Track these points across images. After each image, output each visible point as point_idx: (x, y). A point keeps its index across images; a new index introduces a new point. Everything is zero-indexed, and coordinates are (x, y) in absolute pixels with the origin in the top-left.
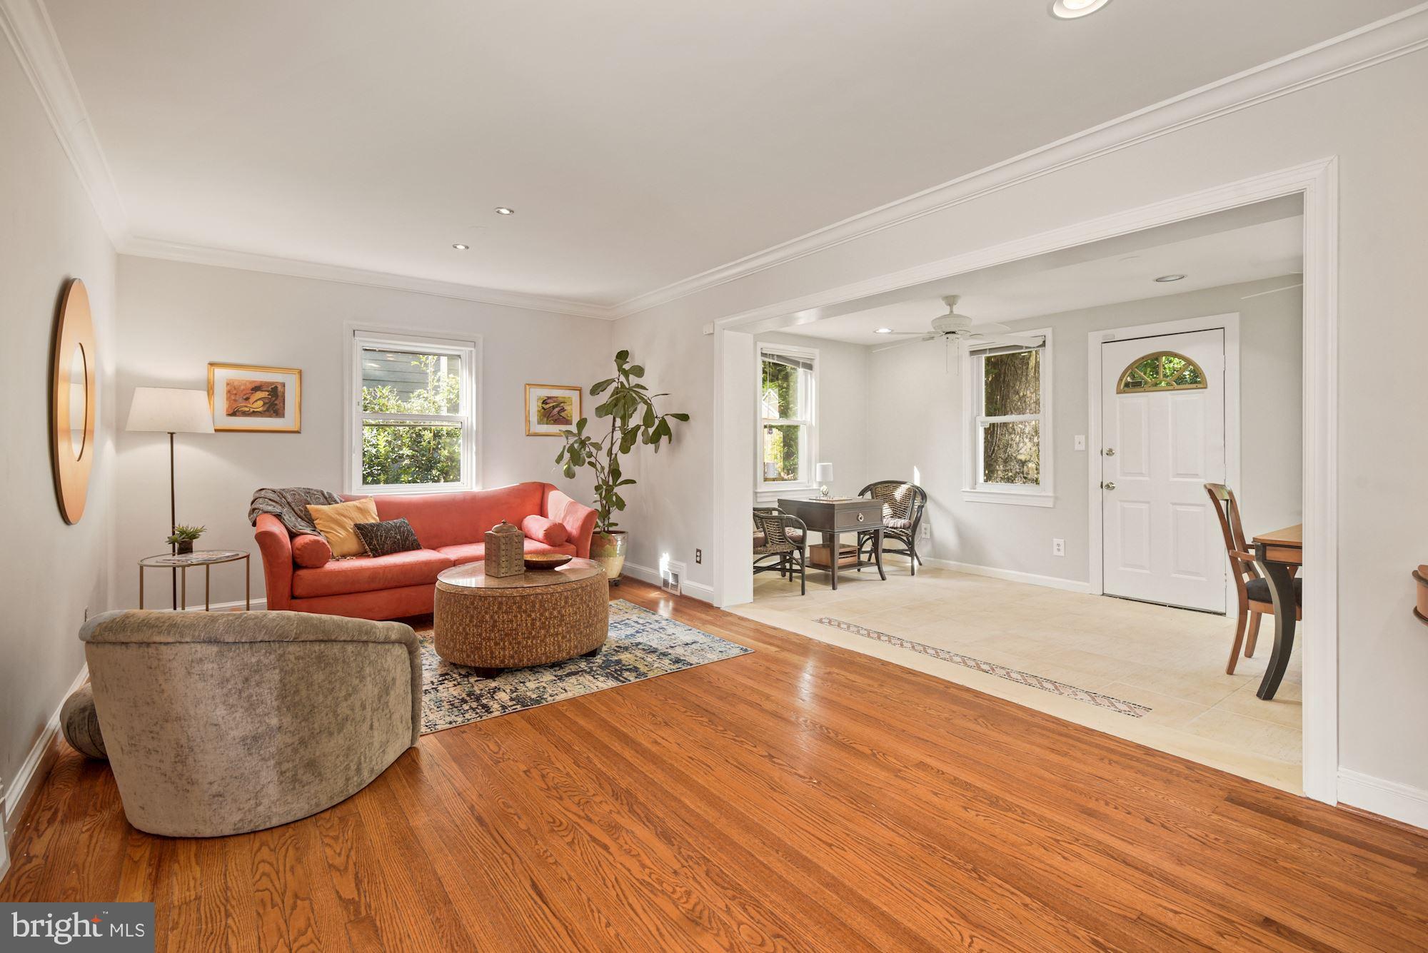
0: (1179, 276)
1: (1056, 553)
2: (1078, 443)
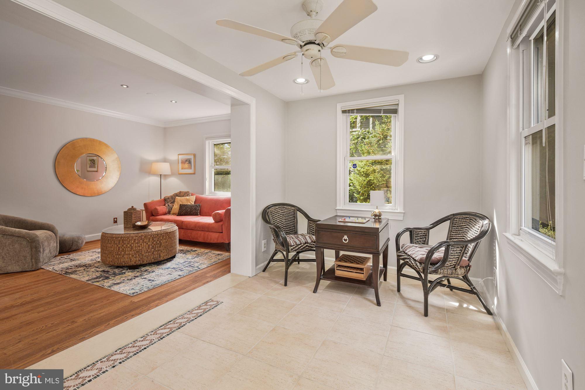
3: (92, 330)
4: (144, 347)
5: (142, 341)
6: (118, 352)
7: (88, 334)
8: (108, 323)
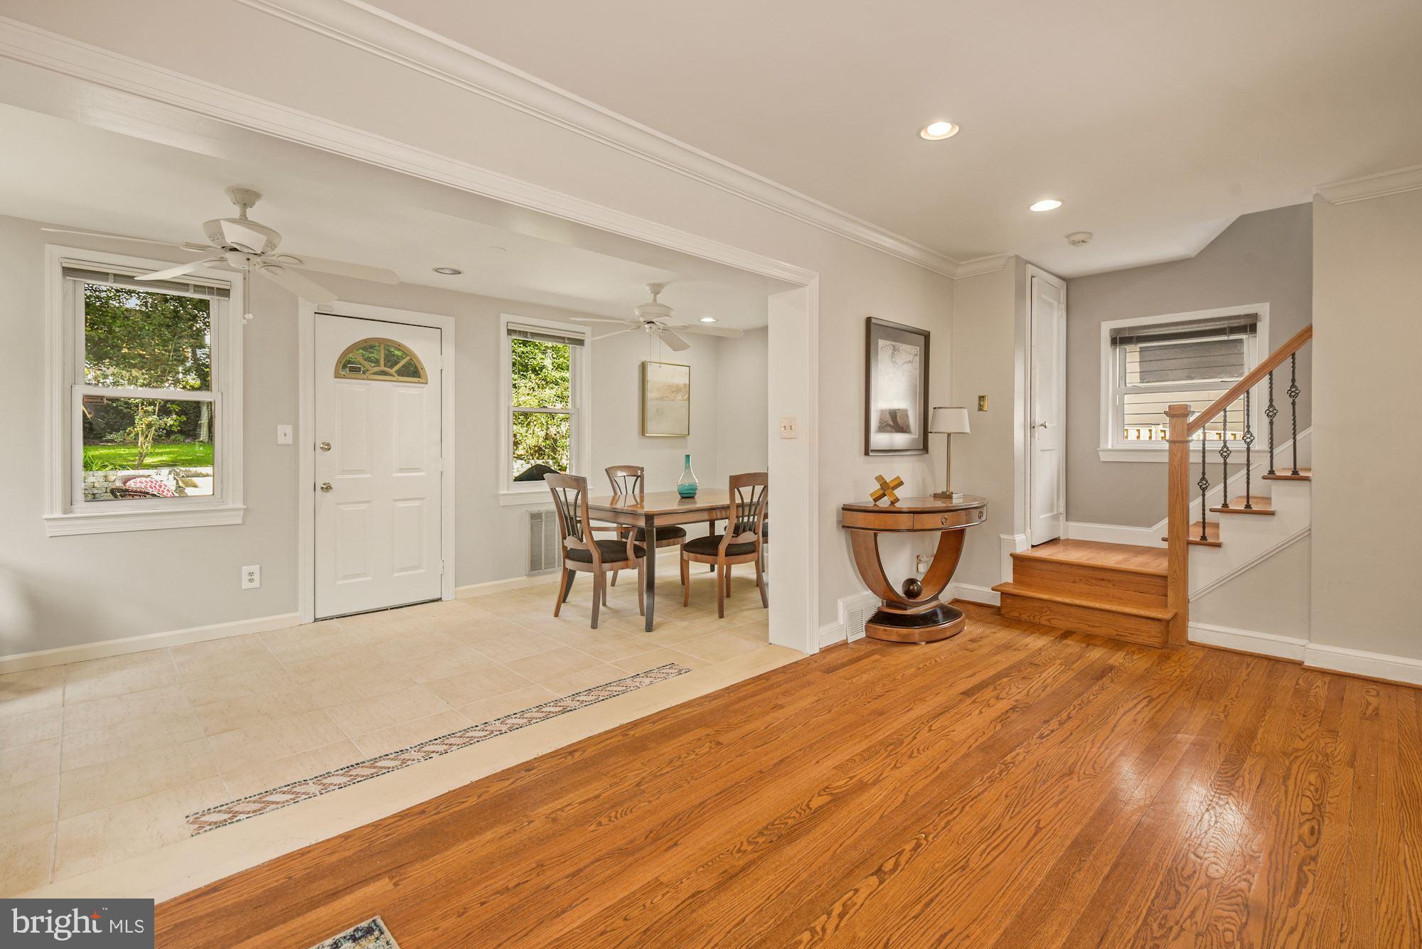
0: (453, 270)
1: (246, 584)
2: (283, 435)
3: (513, 786)
4: (436, 742)
5: (433, 752)
6: (476, 740)
7: (521, 778)
8: (481, 799)
